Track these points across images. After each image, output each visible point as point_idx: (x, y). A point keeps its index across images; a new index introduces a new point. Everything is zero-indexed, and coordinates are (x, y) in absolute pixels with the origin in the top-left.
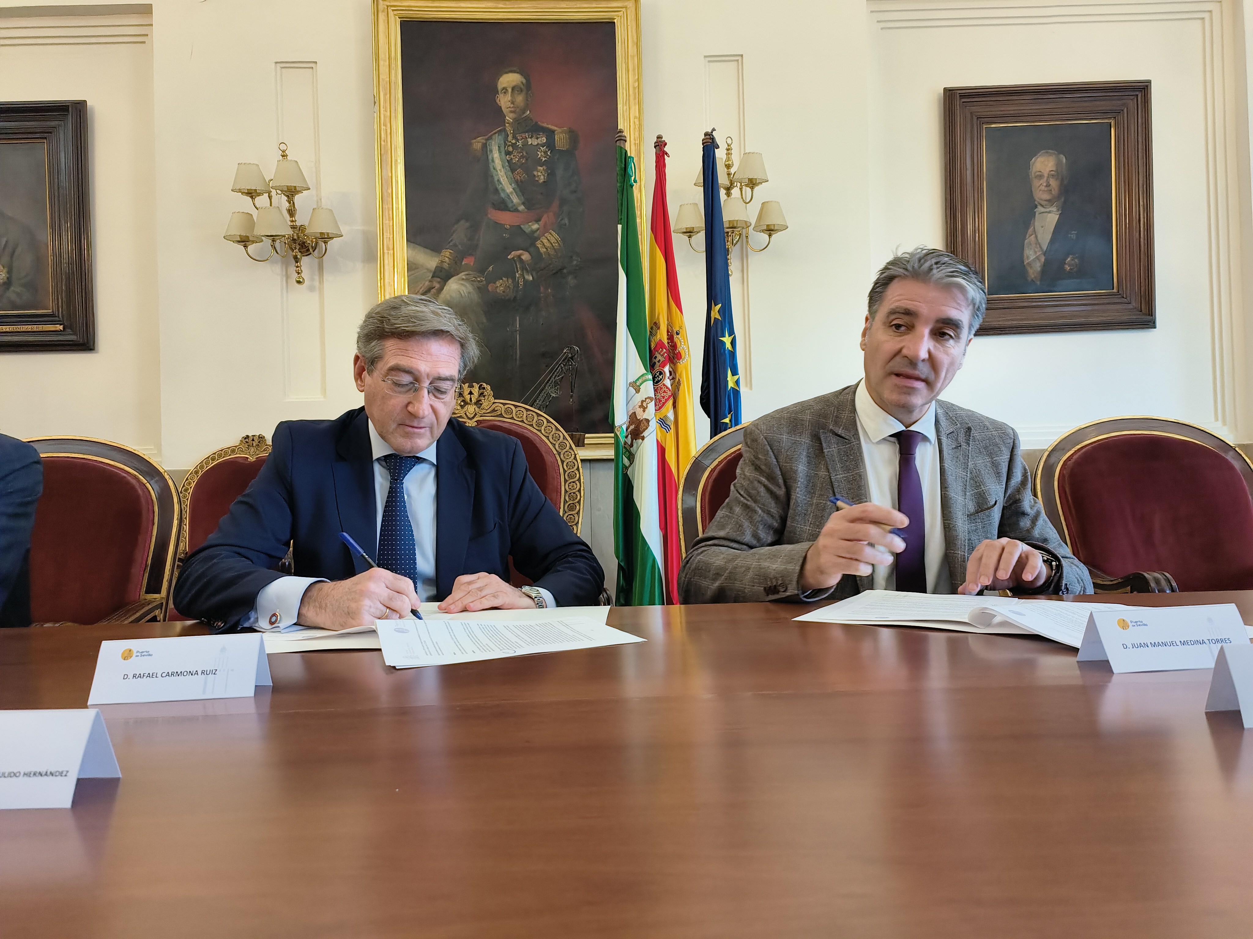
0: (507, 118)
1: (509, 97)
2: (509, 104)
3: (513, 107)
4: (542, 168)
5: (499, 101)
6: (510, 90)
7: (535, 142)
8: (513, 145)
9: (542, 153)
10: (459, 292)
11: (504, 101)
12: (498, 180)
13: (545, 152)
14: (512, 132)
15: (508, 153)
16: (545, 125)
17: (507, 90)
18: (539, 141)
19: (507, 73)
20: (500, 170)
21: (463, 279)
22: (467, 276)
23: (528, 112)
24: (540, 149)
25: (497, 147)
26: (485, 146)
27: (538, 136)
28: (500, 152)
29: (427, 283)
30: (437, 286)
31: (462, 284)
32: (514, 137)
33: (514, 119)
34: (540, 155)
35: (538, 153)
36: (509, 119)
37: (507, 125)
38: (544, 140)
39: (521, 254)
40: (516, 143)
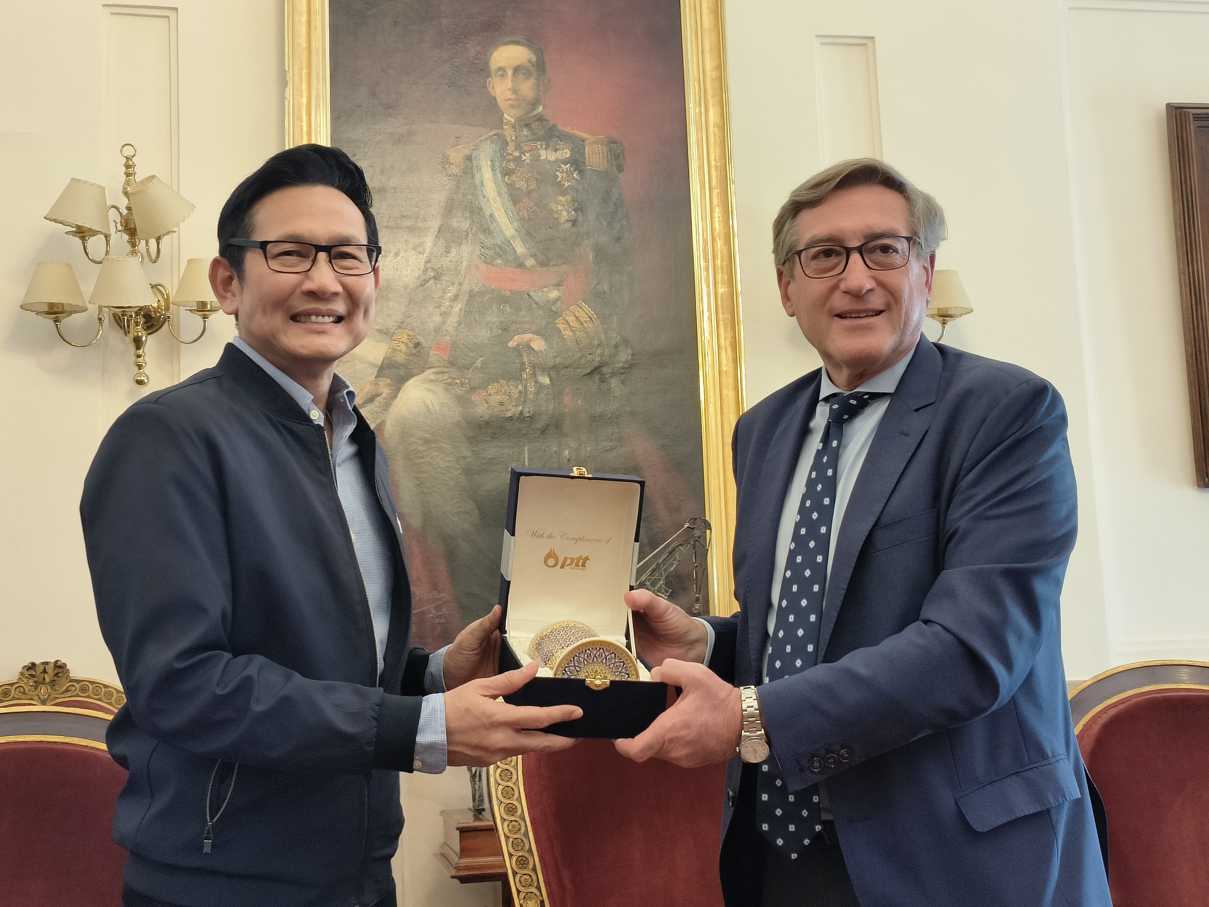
0: (505, 115)
1: (508, 82)
2: (509, 95)
3: (515, 99)
5: (493, 88)
6: (510, 73)
8: (516, 160)
10: (424, 402)
11: (500, 89)
12: (491, 216)
13: (569, 173)
15: (506, 173)
17: (506, 72)
20: (494, 199)
21: (431, 381)
22: (439, 376)
24: (560, 167)
25: (489, 162)
26: (468, 159)
29: (367, 387)
30: (386, 391)
31: (430, 390)
35: (558, 173)
36: (509, 118)
37: (505, 127)
38: (566, 153)
39: (530, 340)
40: (520, 157)
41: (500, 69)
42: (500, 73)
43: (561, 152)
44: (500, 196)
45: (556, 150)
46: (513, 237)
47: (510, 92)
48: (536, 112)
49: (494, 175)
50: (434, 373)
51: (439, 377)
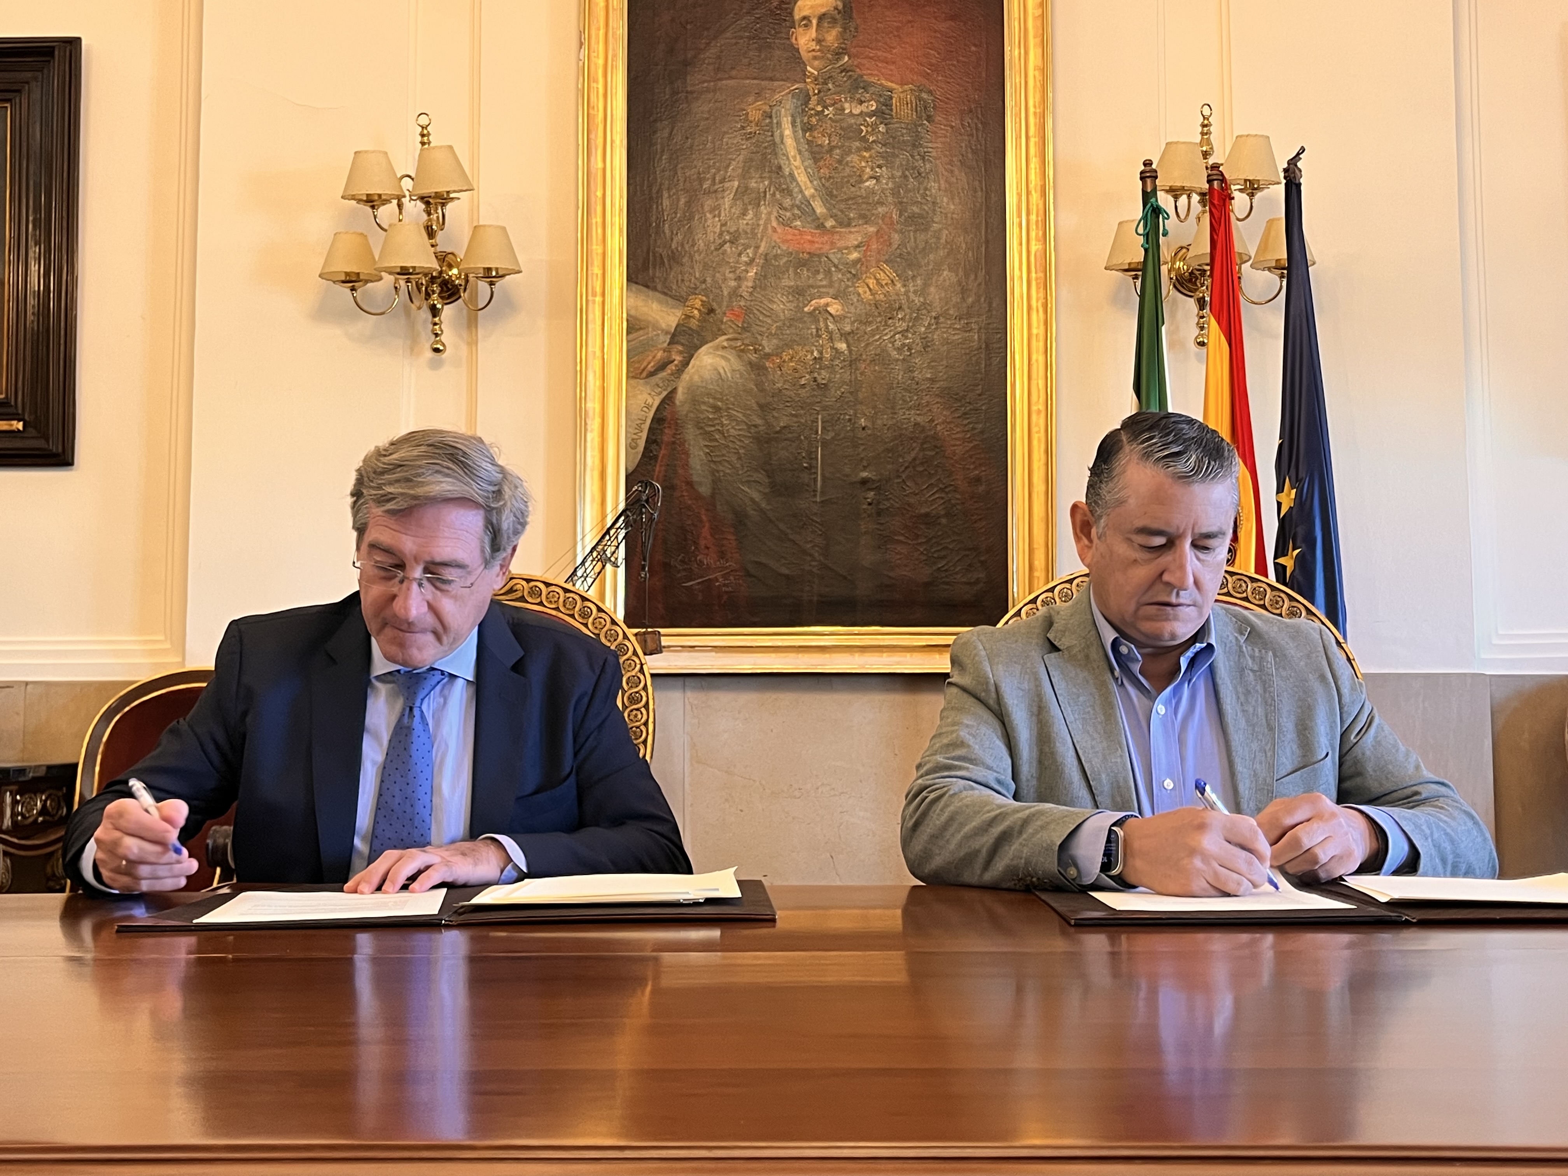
0: (809, 68)
1: (813, 33)
2: (813, 45)
3: (819, 50)
4: (867, 155)
5: (796, 39)
6: (814, 22)
7: (857, 110)
8: (819, 115)
9: (870, 129)
10: (716, 369)
11: (804, 40)
12: (791, 175)
13: (874, 127)
14: (816, 91)
15: (808, 128)
16: (875, 80)
17: (810, 21)
18: (864, 107)
20: (795, 157)
21: (724, 348)
22: (730, 343)
23: (846, 58)
24: (865, 120)
25: (790, 118)
26: (768, 116)
27: (863, 99)
28: (794, 126)
29: (660, 354)
30: (678, 358)
31: (723, 357)
32: (821, 101)
33: (821, 70)
34: (865, 131)
35: (863, 127)
36: (813, 71)
37: (808, 80)
38: (872, 106)
39: (827, 305)
40: (823, 111)
41: (804, 18)
42: (804, 22)
43: (866, 104)
44: (800, 154)
45: (861, 102)
46: (813, 196)
47: (814, 43)
48: (841, 63)
49: (795, 132)
50: (728, 340)
51: (732, 343)
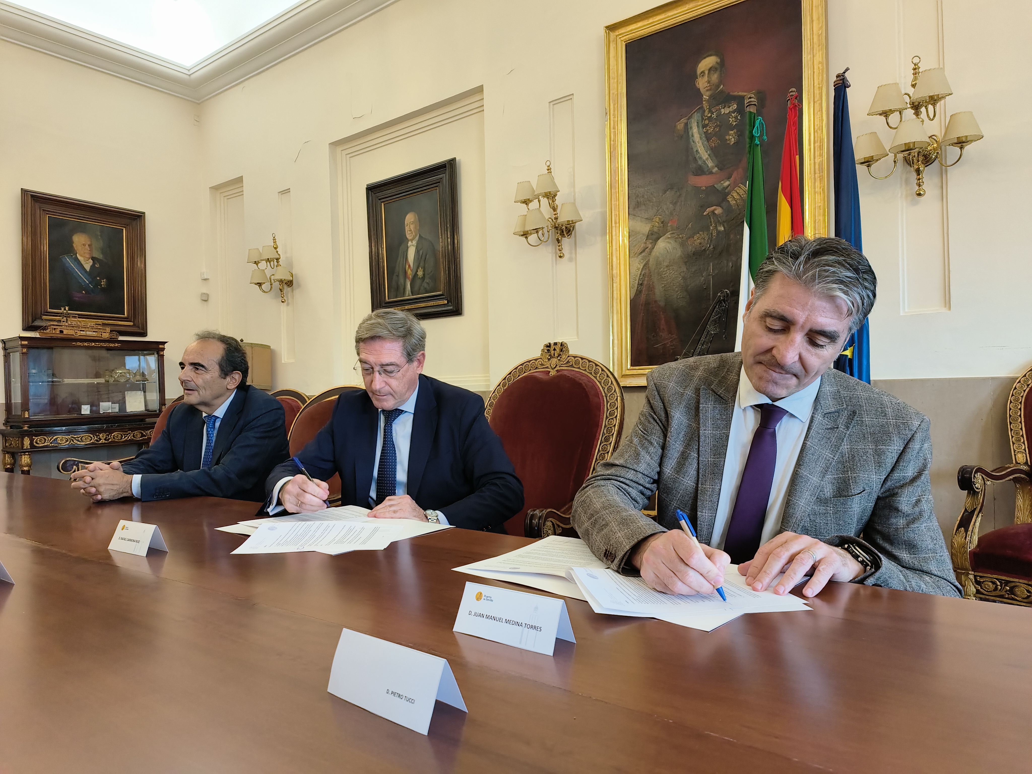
0: (704, 96)
1: (706, 78)
2: (706, 85)
3: (709, 86)
4: (732, 132)
5: (698, 84)
6: (707, 72)
7: (727, 111)
8: (710, 118)
9: (733, 119)
10: (666, 248)
11: (702, 84)
12: (697, 151)
13: (736, 117)
14: (708, 107)
15: (704, 126)
16: (736, 94)
17: (704, 73)
18: (731, 109)
19: (705, 58)
20: (698, 142)
21: (669, 238)
22: (671, 235)
23: (722, 86)
24: (731, 115)
25: (696, 124)
26: (686, 124)
27: (730, 105)
28: (698, 126)
29: (643, 245)
30: (650, 246)
31: (668, 242)
32: (710, 111)
33: (710, 96)
34: (731, 120)
35: (730, 119)
36: (706, 97)
37: (704, 102)
38: (735, 107)
39: (715, 209)
40: (711, 116)
42: (702, 74)
43: (732, 107)
44: (701, 140)
45: (729, 107)
46: (707, 159)
47: (707, 83)
48: (720, 89)
51: (673, 235)
